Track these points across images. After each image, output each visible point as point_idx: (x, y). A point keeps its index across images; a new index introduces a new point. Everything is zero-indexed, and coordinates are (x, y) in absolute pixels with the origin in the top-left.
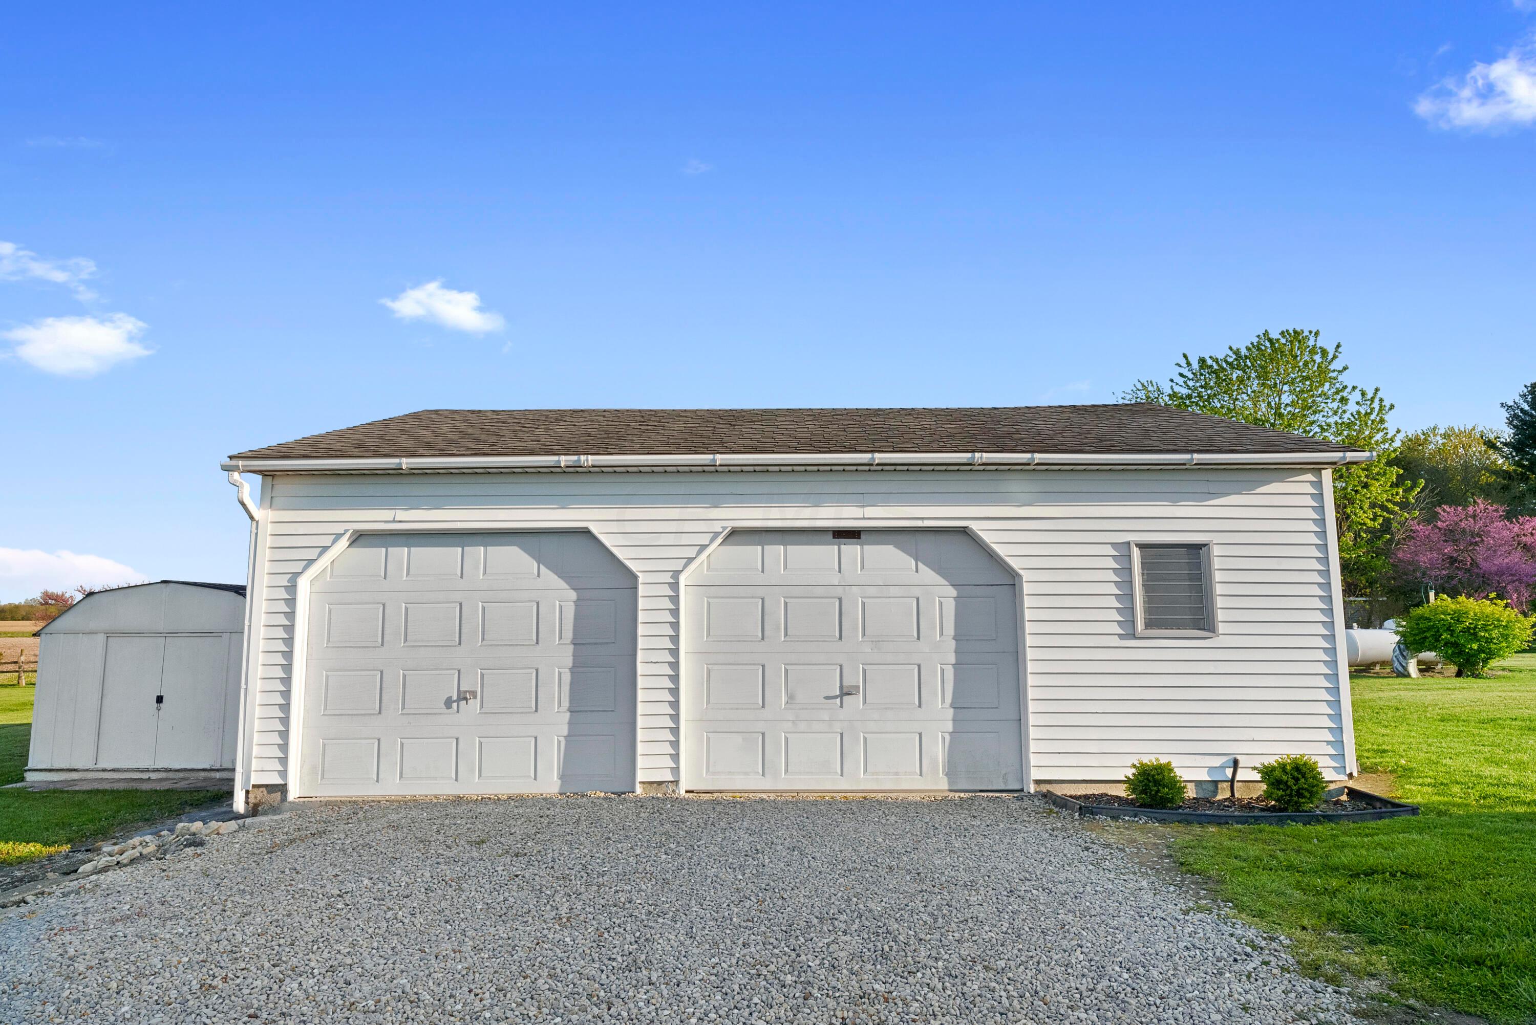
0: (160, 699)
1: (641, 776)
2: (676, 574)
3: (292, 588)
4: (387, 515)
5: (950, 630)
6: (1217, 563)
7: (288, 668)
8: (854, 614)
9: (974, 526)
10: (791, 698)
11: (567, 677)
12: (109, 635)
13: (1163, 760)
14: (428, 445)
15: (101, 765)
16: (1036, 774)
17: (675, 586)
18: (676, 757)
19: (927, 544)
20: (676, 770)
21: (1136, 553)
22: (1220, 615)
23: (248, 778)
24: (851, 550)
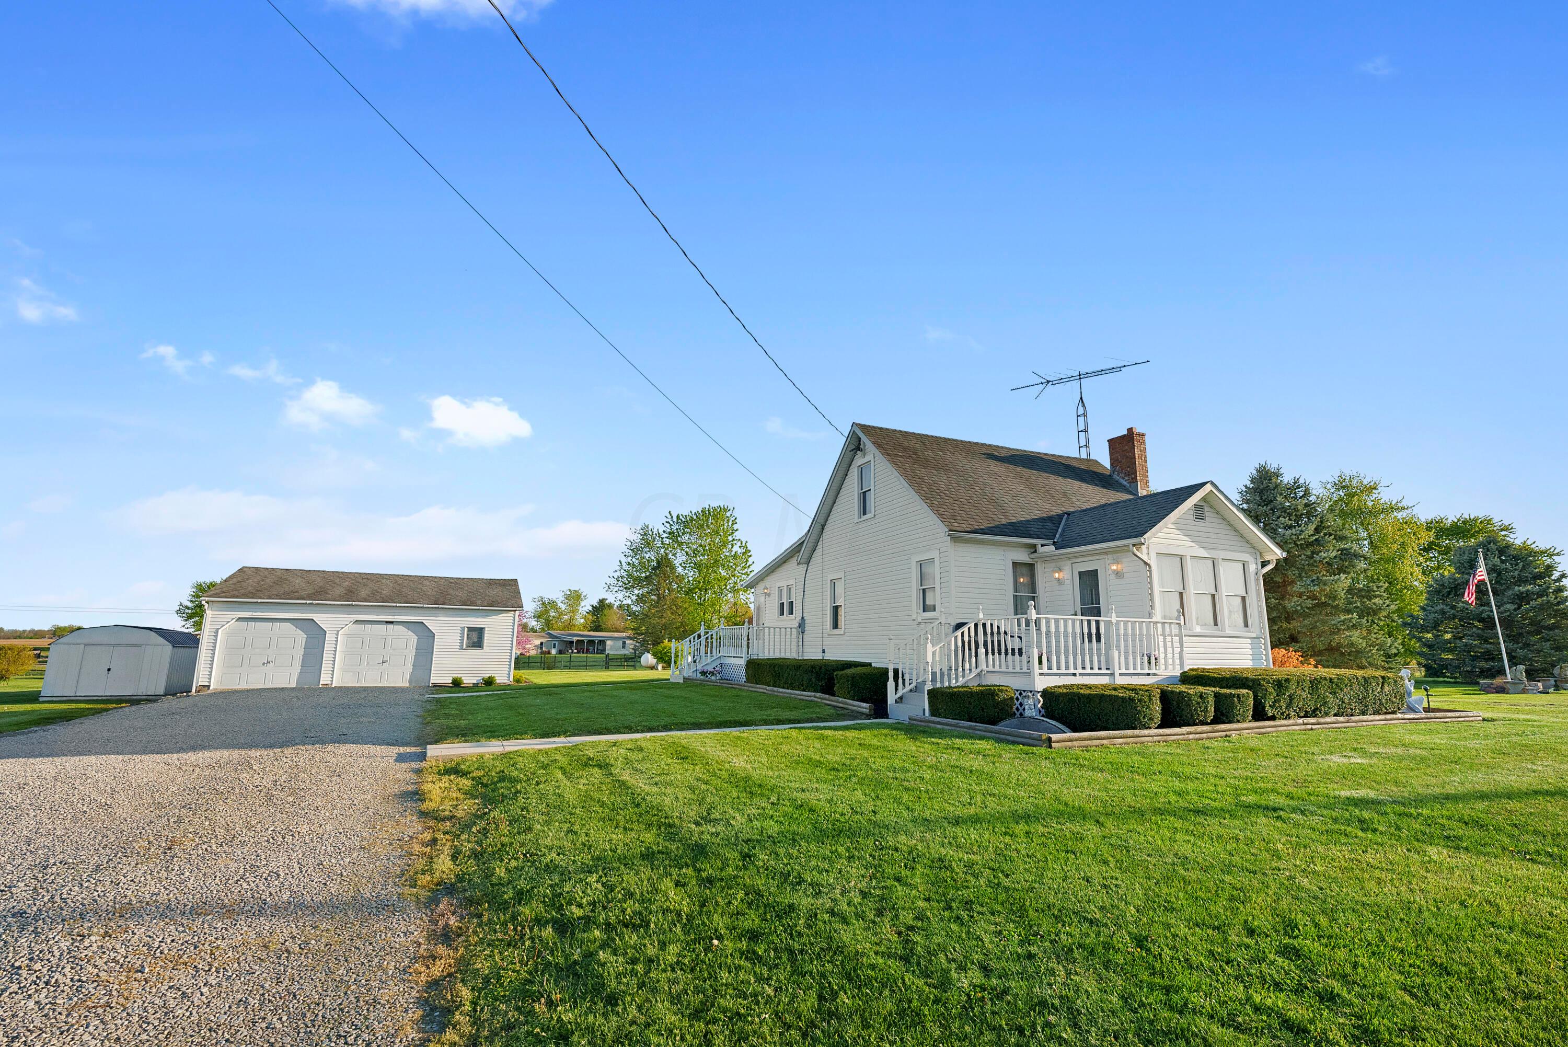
0: (109, 670)
1: (321, 682)
2: (338, 631)
3: (217, 632)
4: (250, 613)
5: (415, 647)
6: (486, 632)
7: (214, 654)
8: (389, 642)
9: (424, 622)
10: (368, 663)
11: (301, 657)
12: (86, 645)
13: (459, 676)
14: (264, 594)
15: (78, 695)
16: (432, 682)
17: (337, 634)
18: (332, 678)
19: (412, 626)
20: (332, 681)
21: (466, 629)
22: (485, 644)
23: (197, 683)
24: (390, 626)
